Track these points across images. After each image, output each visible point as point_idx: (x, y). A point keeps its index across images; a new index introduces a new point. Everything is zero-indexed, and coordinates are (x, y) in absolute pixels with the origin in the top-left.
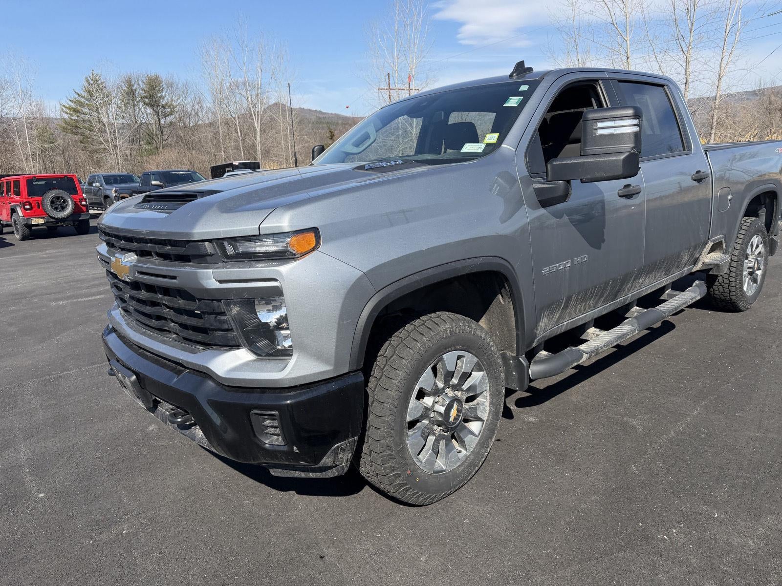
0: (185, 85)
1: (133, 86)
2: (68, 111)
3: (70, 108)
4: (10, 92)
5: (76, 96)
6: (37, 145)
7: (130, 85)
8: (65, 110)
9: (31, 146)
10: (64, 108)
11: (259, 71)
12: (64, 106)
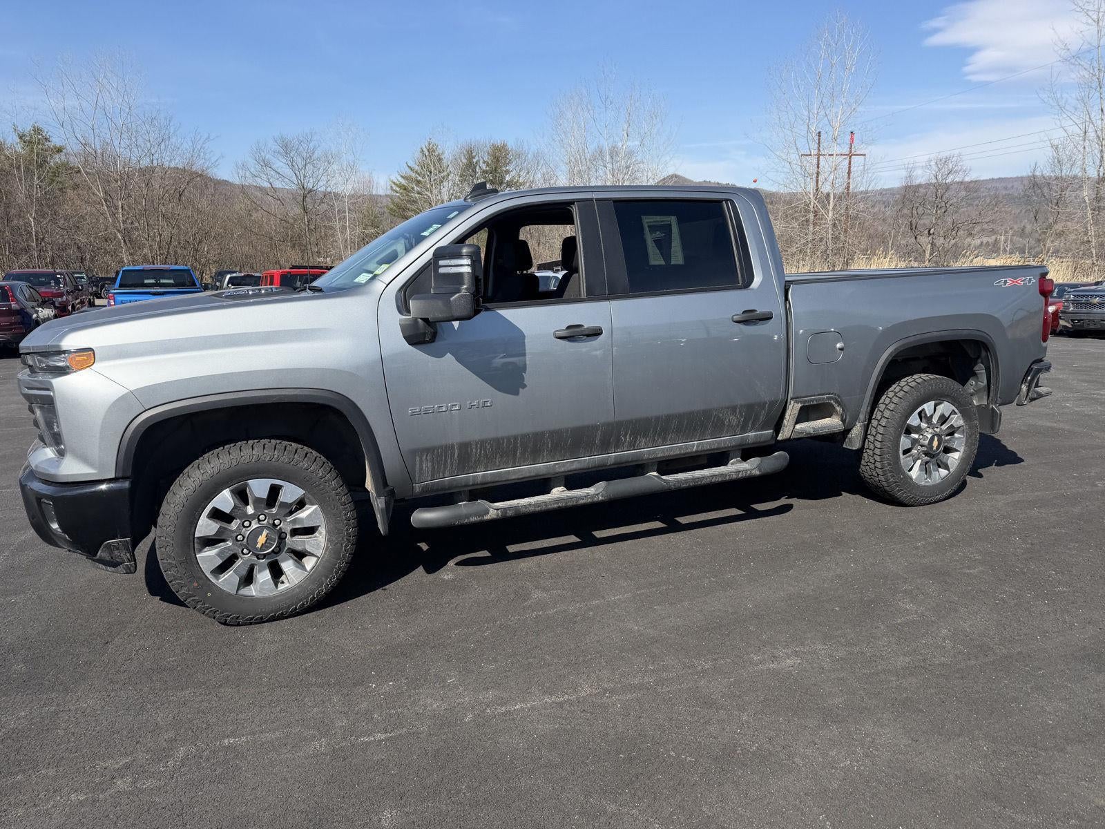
0: (536, 156)
1: (473, 157)
2: (398, 189)
3: (400, 186)
4: (335, 167)
5: (408, 171)
6: (358, 230)
7: (470, 157)
8: (395, 187)
9: (351, 232)
10: (393, 185)
11: (625, 135)
12: (394, 183)
